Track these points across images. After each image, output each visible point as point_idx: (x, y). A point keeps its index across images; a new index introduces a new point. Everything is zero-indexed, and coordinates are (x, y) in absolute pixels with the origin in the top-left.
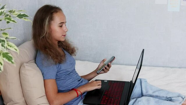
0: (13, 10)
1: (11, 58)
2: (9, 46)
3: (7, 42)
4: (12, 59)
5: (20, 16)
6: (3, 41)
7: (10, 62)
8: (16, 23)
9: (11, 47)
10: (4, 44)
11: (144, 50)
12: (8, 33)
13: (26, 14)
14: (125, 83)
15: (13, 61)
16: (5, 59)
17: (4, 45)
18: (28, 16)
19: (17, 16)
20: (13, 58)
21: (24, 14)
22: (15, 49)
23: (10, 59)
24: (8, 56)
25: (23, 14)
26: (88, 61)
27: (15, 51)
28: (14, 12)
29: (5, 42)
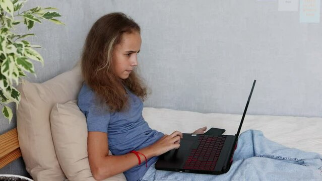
0: (37, 8)
1: (30, 64)
2: (28, 53)
3: (26, 48)
4: (32, 67)
5: (48, 16)
6: (20, 45)
7: (29, 71)
8: (40, 22)
9: (31, 54)
10: (22, 49)
11: (255, 81)
12: (28, 42)
13: (57, 13)
14: (226, 137)
15: (33, 69)
16: (20, 66)
17: (20, 51)
18: (60, 16)
19: (43, 16)
20: (33, 65)
21: (55, 13)
22: (37, 58)
23: (29, 66)
24: (26, 62)
25: (53, 12)
26: (169, 108)
27: (37, 60)
28: (38, 11)
29: (22, 47)
